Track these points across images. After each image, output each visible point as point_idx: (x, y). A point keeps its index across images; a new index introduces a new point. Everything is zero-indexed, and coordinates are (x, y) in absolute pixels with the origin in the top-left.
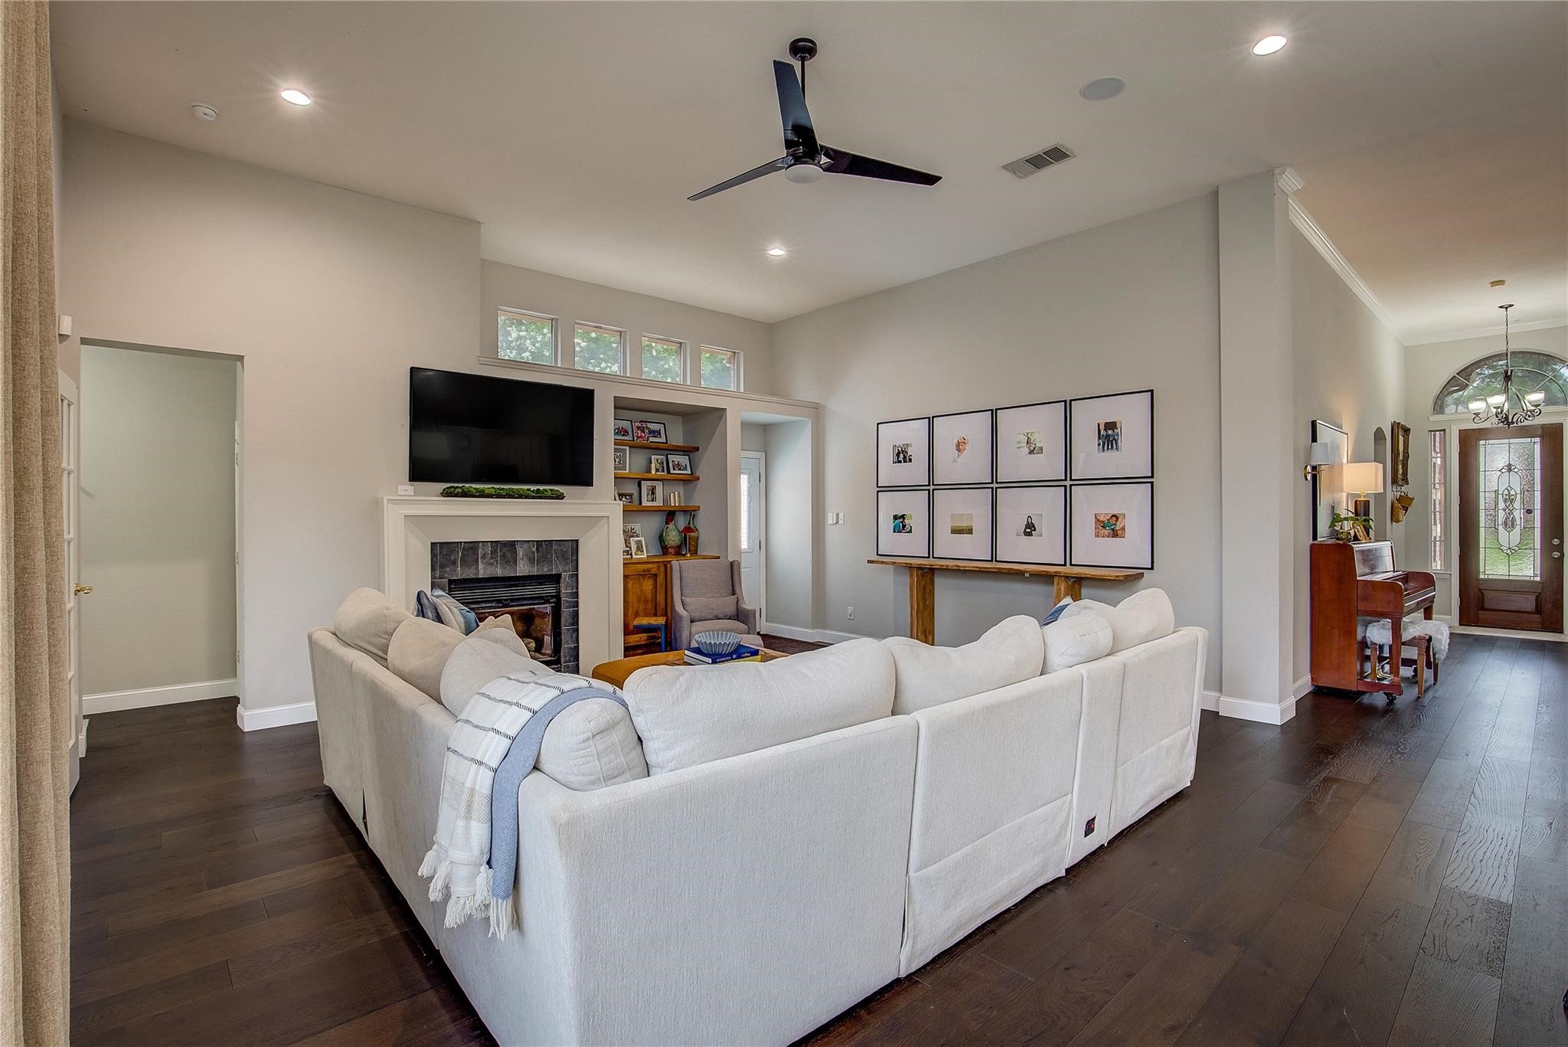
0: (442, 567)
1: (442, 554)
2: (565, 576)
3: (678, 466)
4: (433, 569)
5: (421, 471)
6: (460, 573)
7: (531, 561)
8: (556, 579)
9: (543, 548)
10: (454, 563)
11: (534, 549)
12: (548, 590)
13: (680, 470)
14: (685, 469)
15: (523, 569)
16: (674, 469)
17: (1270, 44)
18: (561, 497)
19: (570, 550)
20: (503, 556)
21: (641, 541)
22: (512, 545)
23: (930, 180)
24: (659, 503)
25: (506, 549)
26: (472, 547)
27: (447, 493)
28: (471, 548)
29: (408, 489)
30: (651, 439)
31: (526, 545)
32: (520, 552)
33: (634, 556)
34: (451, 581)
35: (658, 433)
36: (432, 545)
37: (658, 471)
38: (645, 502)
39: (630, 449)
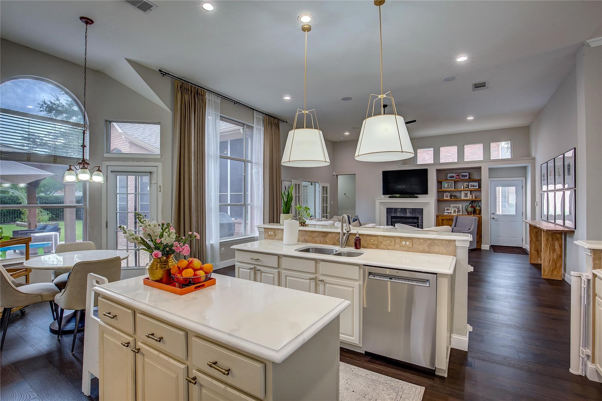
0: (389, 213)
1: (389, 210)
2: (420, 218)
3: (473, 186)
4: (387, 213)
5: (385, 193)
6: (393, 215)
7: (410, 213)
8: (417, 218)
9: (414, 210)
10: (392, 212)
11: (411, 210)
12: (415, 221)
13: (473, 187)
14: (476, 186)
15: (408, 215)
16: (471, 187)
18: (417, 197)
19: (421, 211)
20: (403, 212)
21: (456, 210)
22: (405, 209)
23: (415, 121)
24: (468, 198)
25: (404, 210)
27: (389, 197)
28: (396, 209)
29: (383, 196)
30: (463, 178)
31: (409, 209)
32: (408, 211)
33: (452, 214)
34: (391, 217)
35: (466, 176)
36: (387, 208)
37: (466, 188)
38: (463, 198)
39: (455, 182)
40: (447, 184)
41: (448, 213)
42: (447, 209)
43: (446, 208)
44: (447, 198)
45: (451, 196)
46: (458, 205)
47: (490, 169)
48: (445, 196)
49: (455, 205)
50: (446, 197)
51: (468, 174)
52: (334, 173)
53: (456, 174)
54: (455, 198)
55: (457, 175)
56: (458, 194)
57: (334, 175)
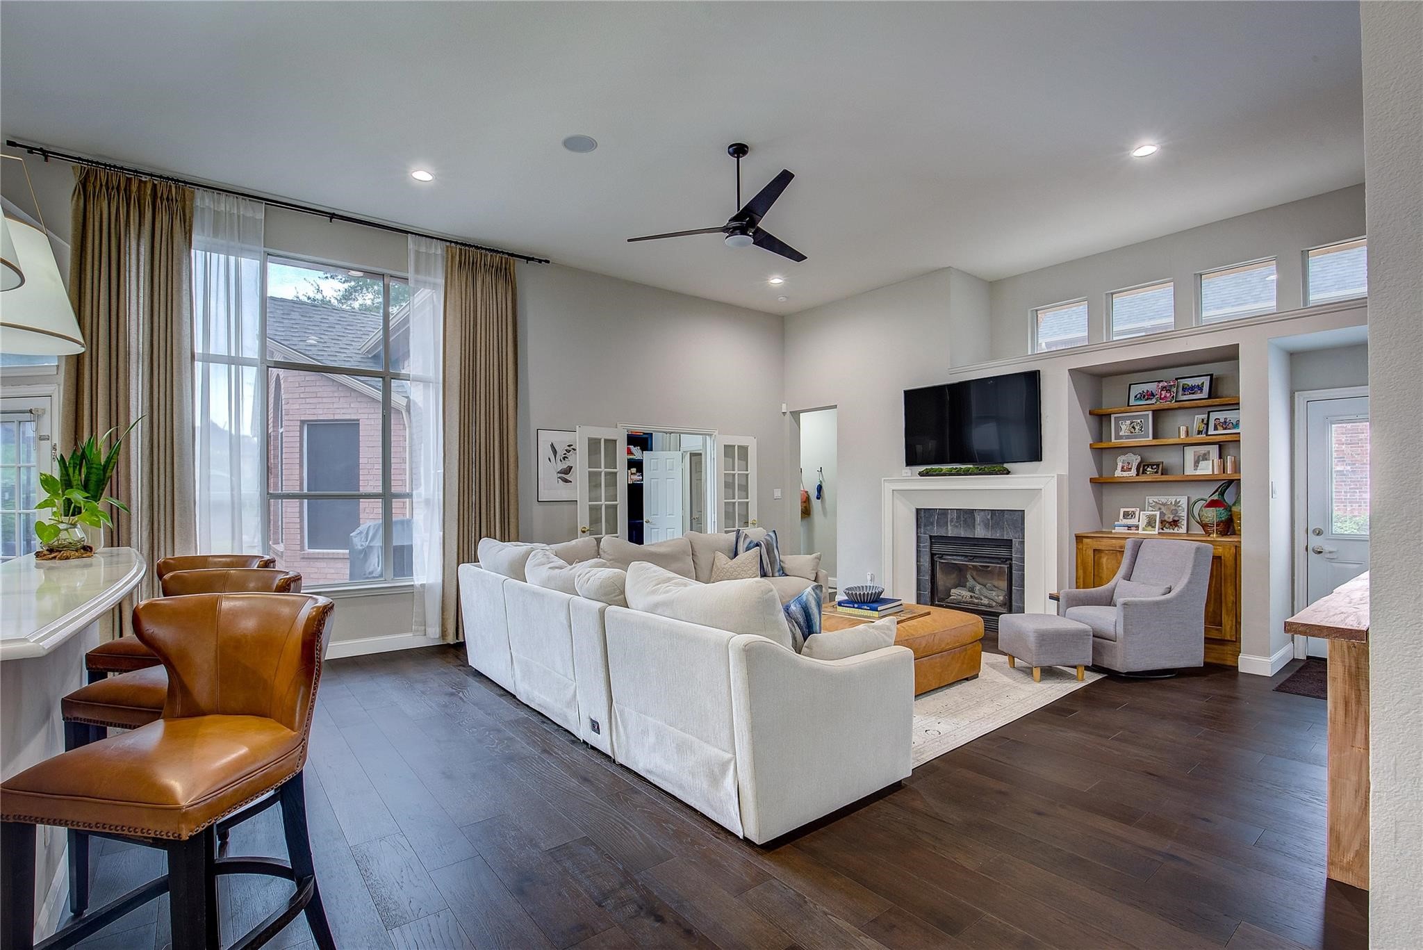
0: (925, 526)
1: (923, 517)
2: (1015, 543)
3: (1225, 424)
4: (918, 526)
5: (911, 460)
6: (935, 531)
7: (986, 526)
8: (1008, 544)
9: (997, 516)
10: (932, 524)
11: (989, 517)
12: (1003, 552)
13: (1225, 429)
14: (1236, 426)
15: (980, 532)
16: (1216, 428)
18: (1008, 471)
19: (1016, 519)
20: (965, 521)
21: (1156, 516)
22: (971, 512)
24: (1212, 472)
25: (967, 516)
26: (944, 512)
27: (921, 474)
28: (943, 514)
29: (905, 471)
30: (1185, 398)
31: (982, 513)
32: (978, 519)
33: (1140, 531)
34: (931, 537)
35: (1200, 388)
36: (918, 511)
37: (1200, 432)
38: (1190, 471)
39: (1157, 414)
40: (1128, 422)
41: (1129, 527)
42: (1126, 515)
43: (1122, 510)
44: (1125, 474)
45: (1142, 467)
46: (1172, 499)
48: (1119, 468)
49: (1163, 499)
50: (1122, 471)
51: (1206, 380)
52: (784, 406)
53: (1161, 384)
54: (1157, 472)
55: (1163, 388)
56: (1170, 458)
57: (784, 413)
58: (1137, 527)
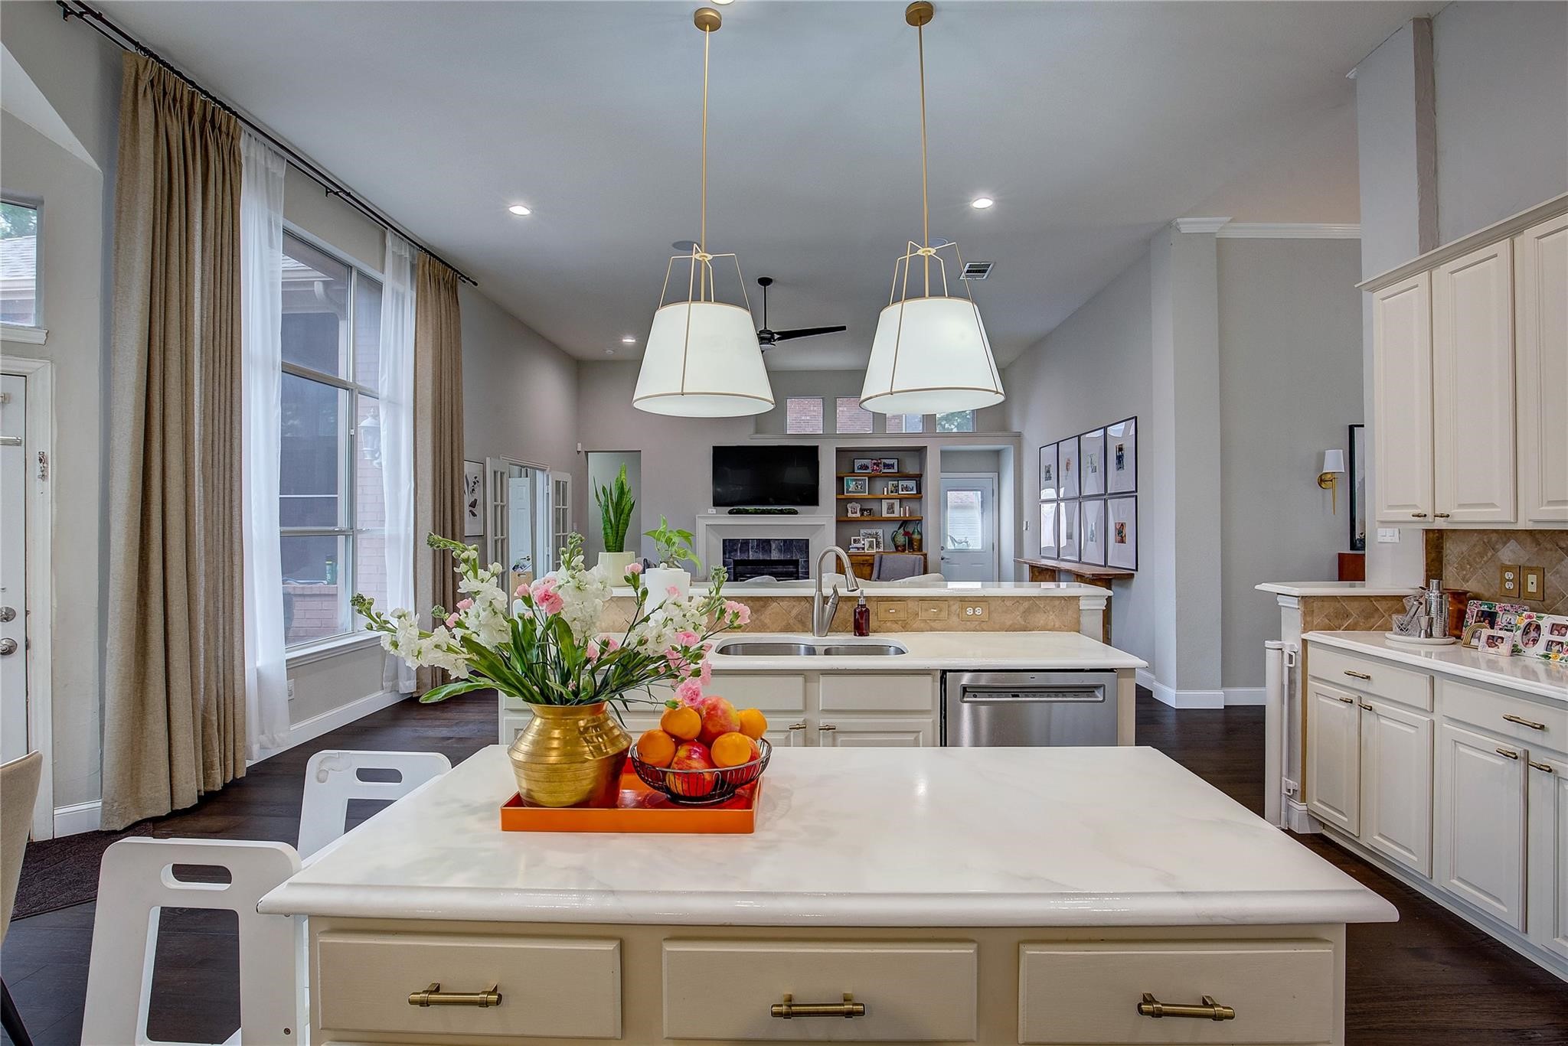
0: (730, 552)
1: (729, 546)
2: (802, 561)
3: (907, 488)
4: (724, 553)
5: (718, 502)
6: (739, 556)
7: (780, 551)
8: (796, 563)
9: (788, 545)
10: (736, 550)
11: (782, 544)
12: (791, 567)
13: (907, 491)
14: (912, 490)
15: (775, 555)
16: (902, 491)
17: (983, 203)
18: (795, 513)
19: (804, 546)
20: (763, 548)
21: (873, 541)
22: (768, 541)
23: (844, 328)
24: (896, 515)
25: (765, 544)
26: (746, 542)
27: (730, 512)
28: (744, 543)
29: (713, 511)
30: (885, 471)
31: (777, 542)
32: (773, 546)
33: (866, 551)
34: (734, 561)
35: (892, 466)
36: (723, 540)
37: (892, 492)
38: (885, 514)
39: (869, 478)
40: (854, 483)
41: (858, 549)
42: (855, 541)
43: (853, 538)
44: (854, 515)
45: (862, 510)
46: (874, 531)
47: (944, 454)
48: (850, 511)
49: (869, 531)
50: (852, 513)
51: (896, 462)
52: (579, 444)
53: (873, 461)
54: (870, 515)
55: (875, 464)
56: (874, 506)
57: (579, 452)
58: (863, 549)
